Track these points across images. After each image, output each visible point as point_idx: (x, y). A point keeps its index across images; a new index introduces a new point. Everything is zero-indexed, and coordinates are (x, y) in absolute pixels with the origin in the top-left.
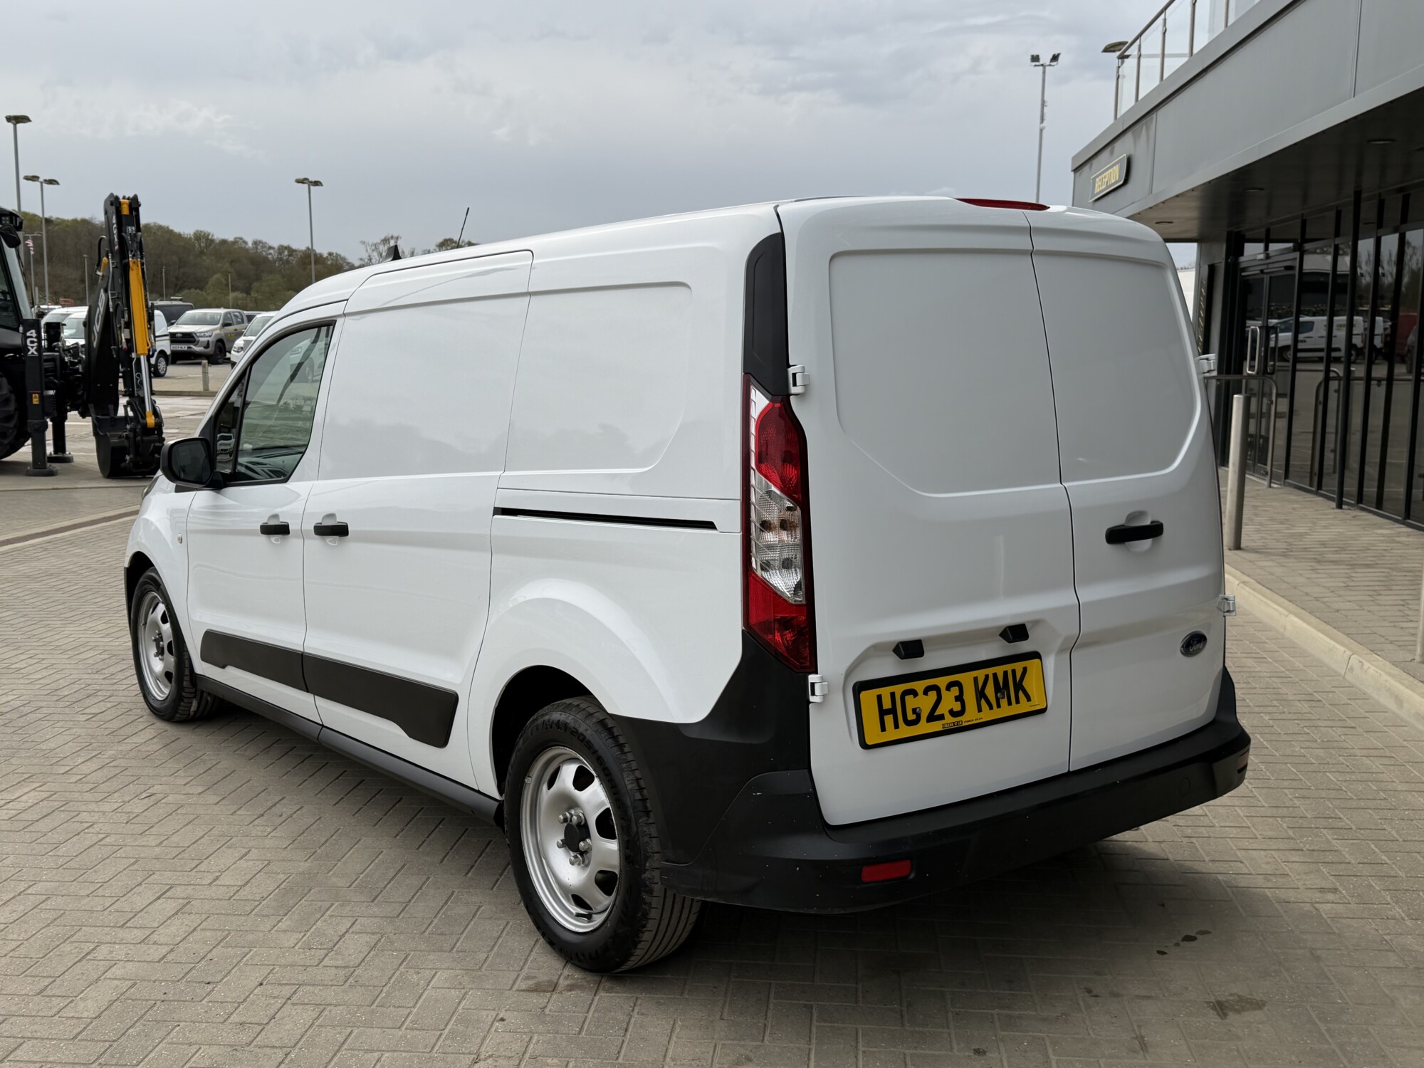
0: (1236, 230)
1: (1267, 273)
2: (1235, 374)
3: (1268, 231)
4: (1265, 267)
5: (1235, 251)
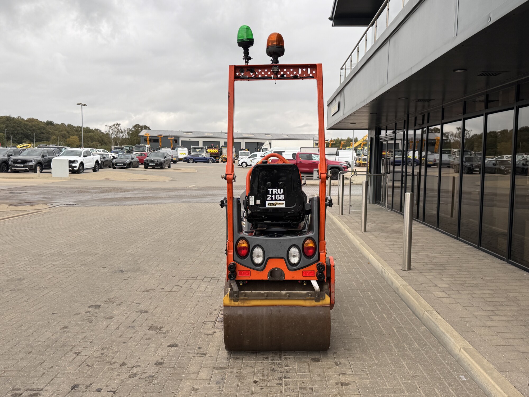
0: (379, 126)
1: (386, 140)
2: (379, 174)
3: (387, 127)
4: (386, 138)
5: (378, 133)
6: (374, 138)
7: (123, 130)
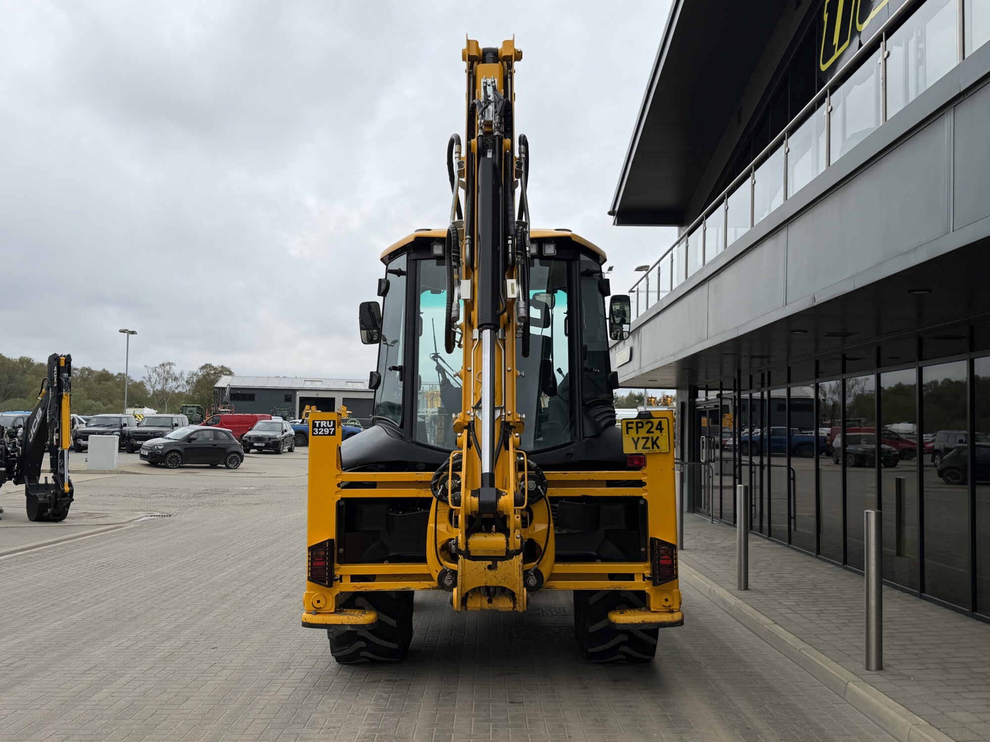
0: (694, 384)
1: (708, 408)
2: (697, 462)
3: (707, 386)
4: (707, 405)
5: (694, 395)
6: (687, 402)
7: (178, 376)
